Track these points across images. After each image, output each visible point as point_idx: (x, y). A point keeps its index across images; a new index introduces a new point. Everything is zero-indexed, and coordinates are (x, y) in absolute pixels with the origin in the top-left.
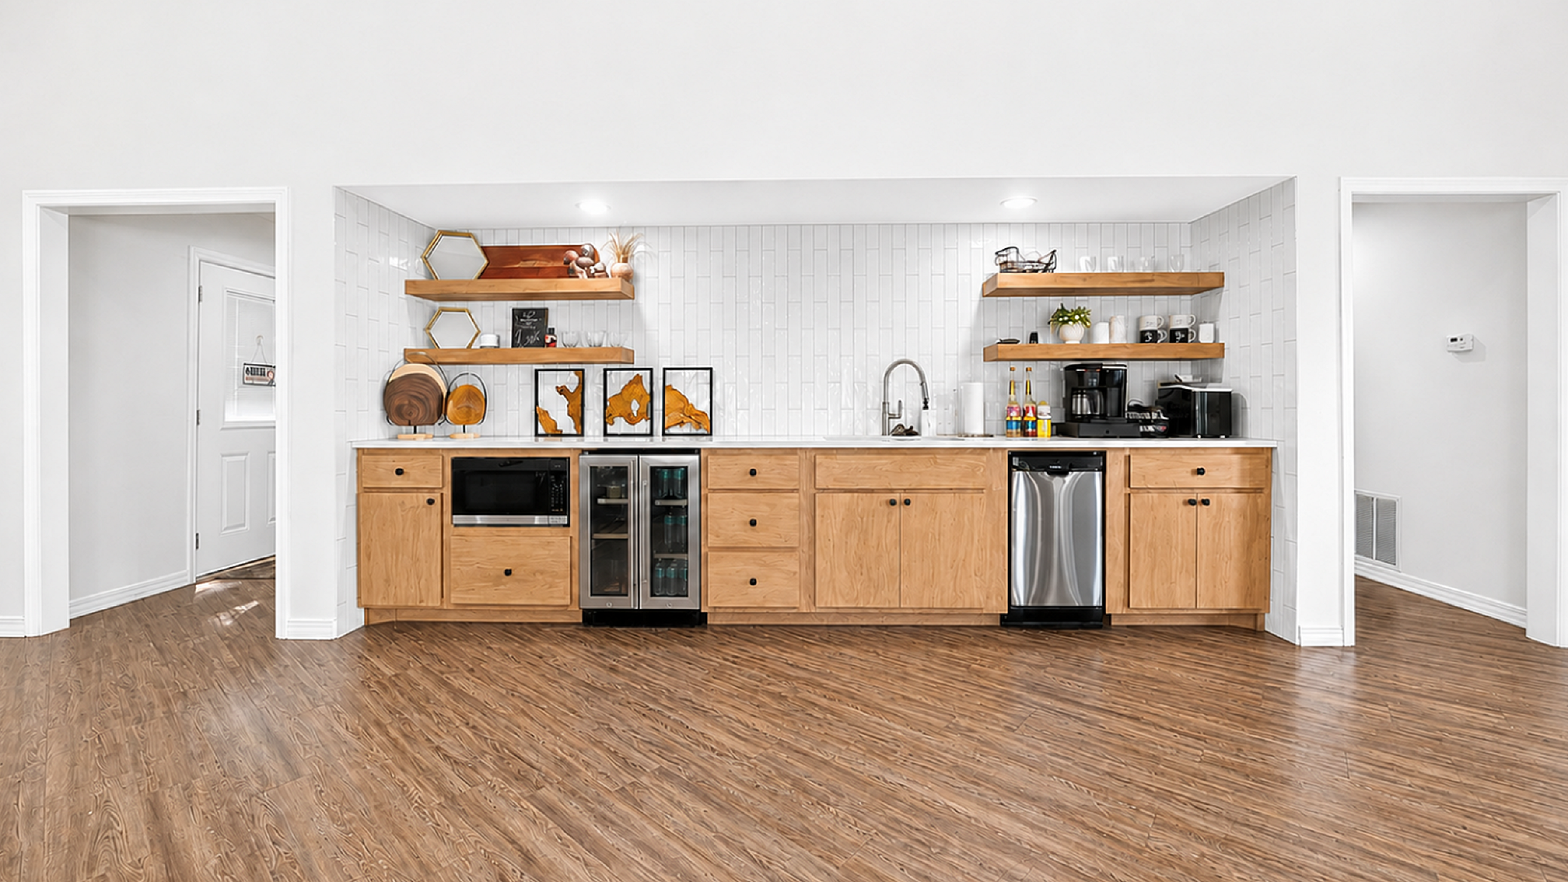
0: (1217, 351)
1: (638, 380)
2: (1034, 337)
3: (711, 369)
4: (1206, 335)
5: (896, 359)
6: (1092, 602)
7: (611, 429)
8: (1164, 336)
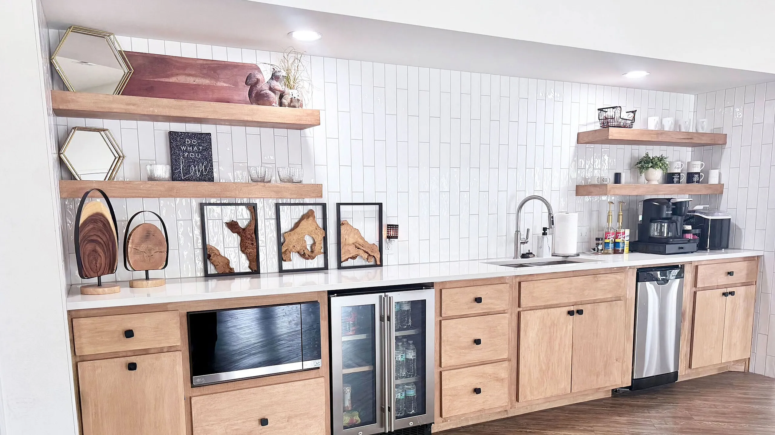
0: (719, 190)
1: (309, 215)
2: (617, 178)
3: (380, 205)
4: (714, 179)
5: (528, 195)
6: (668, 369)
7: (286, 266)
8: (684, 178)
